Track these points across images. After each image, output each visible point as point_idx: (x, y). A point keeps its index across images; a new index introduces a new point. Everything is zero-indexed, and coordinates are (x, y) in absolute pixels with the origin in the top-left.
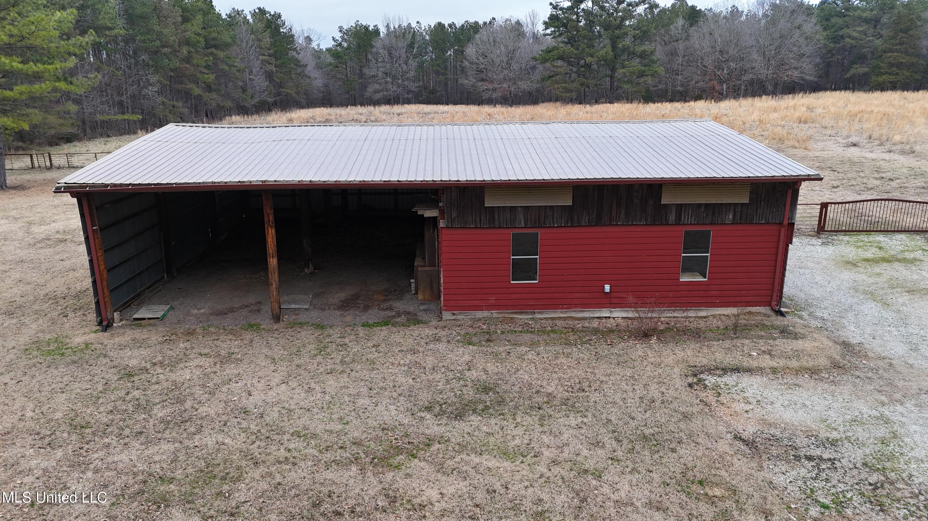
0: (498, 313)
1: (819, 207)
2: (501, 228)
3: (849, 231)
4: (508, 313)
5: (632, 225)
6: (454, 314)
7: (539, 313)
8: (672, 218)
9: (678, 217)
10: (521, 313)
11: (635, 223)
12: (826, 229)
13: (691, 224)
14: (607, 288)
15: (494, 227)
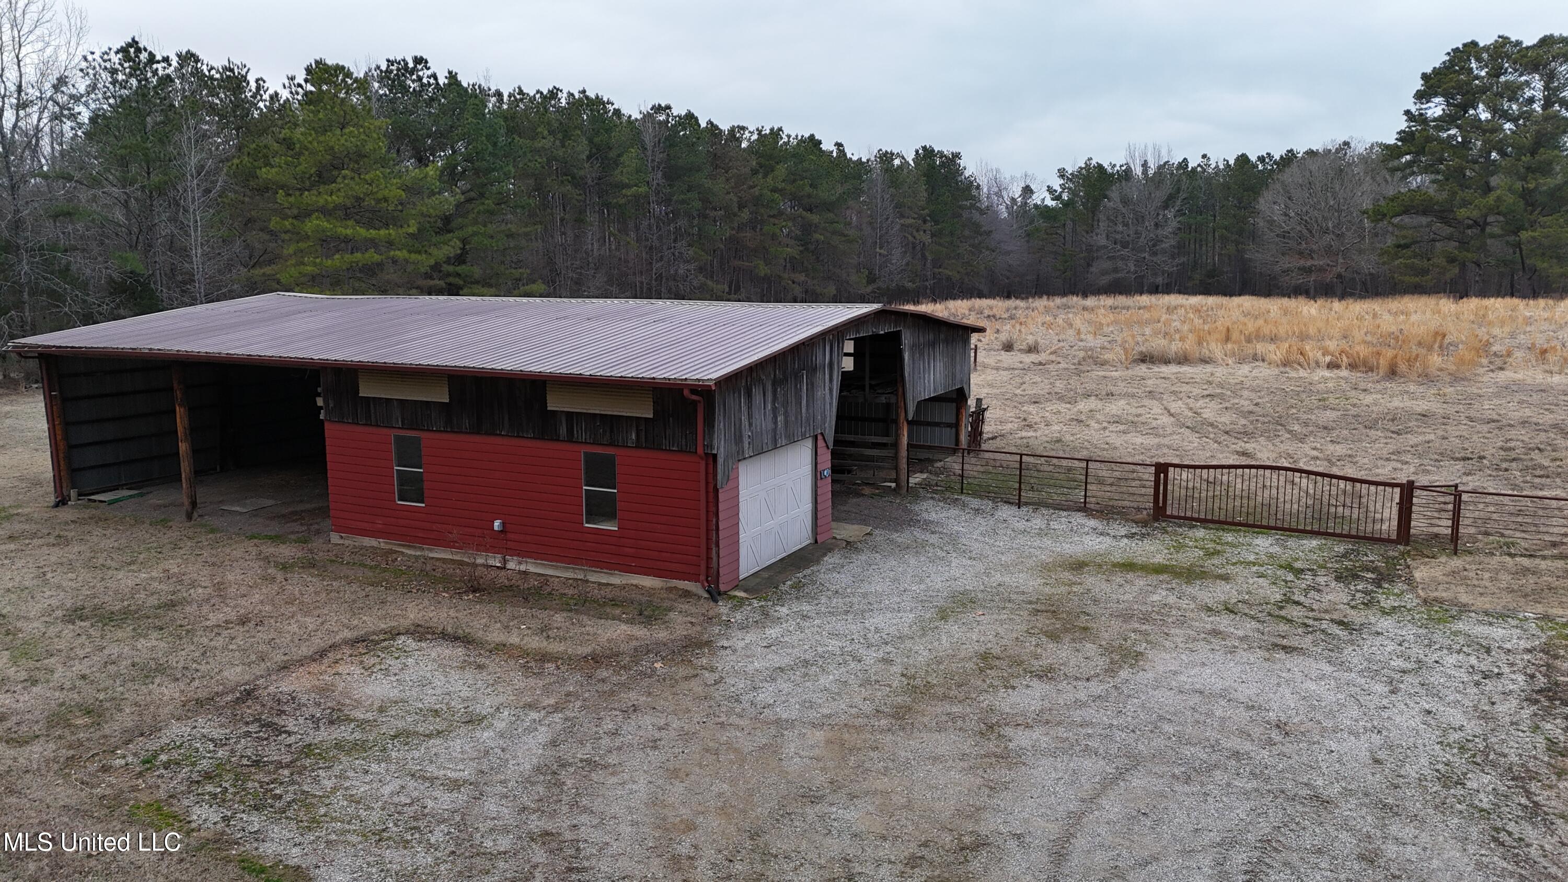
0: (386, 543)
1: (1152, 470)
2: (377, 426)
3: (1226, 523)
4: (395, 544)
5: (518, 436)
6: (342, 537)
7: (428, 549)
8: (563, 431)
9: (570, 431)
10: (409, 547)
11: (521, 434)
12: (1169, 512)
13: (586, 443)
14: (497, 524)
15: (371, 425)
